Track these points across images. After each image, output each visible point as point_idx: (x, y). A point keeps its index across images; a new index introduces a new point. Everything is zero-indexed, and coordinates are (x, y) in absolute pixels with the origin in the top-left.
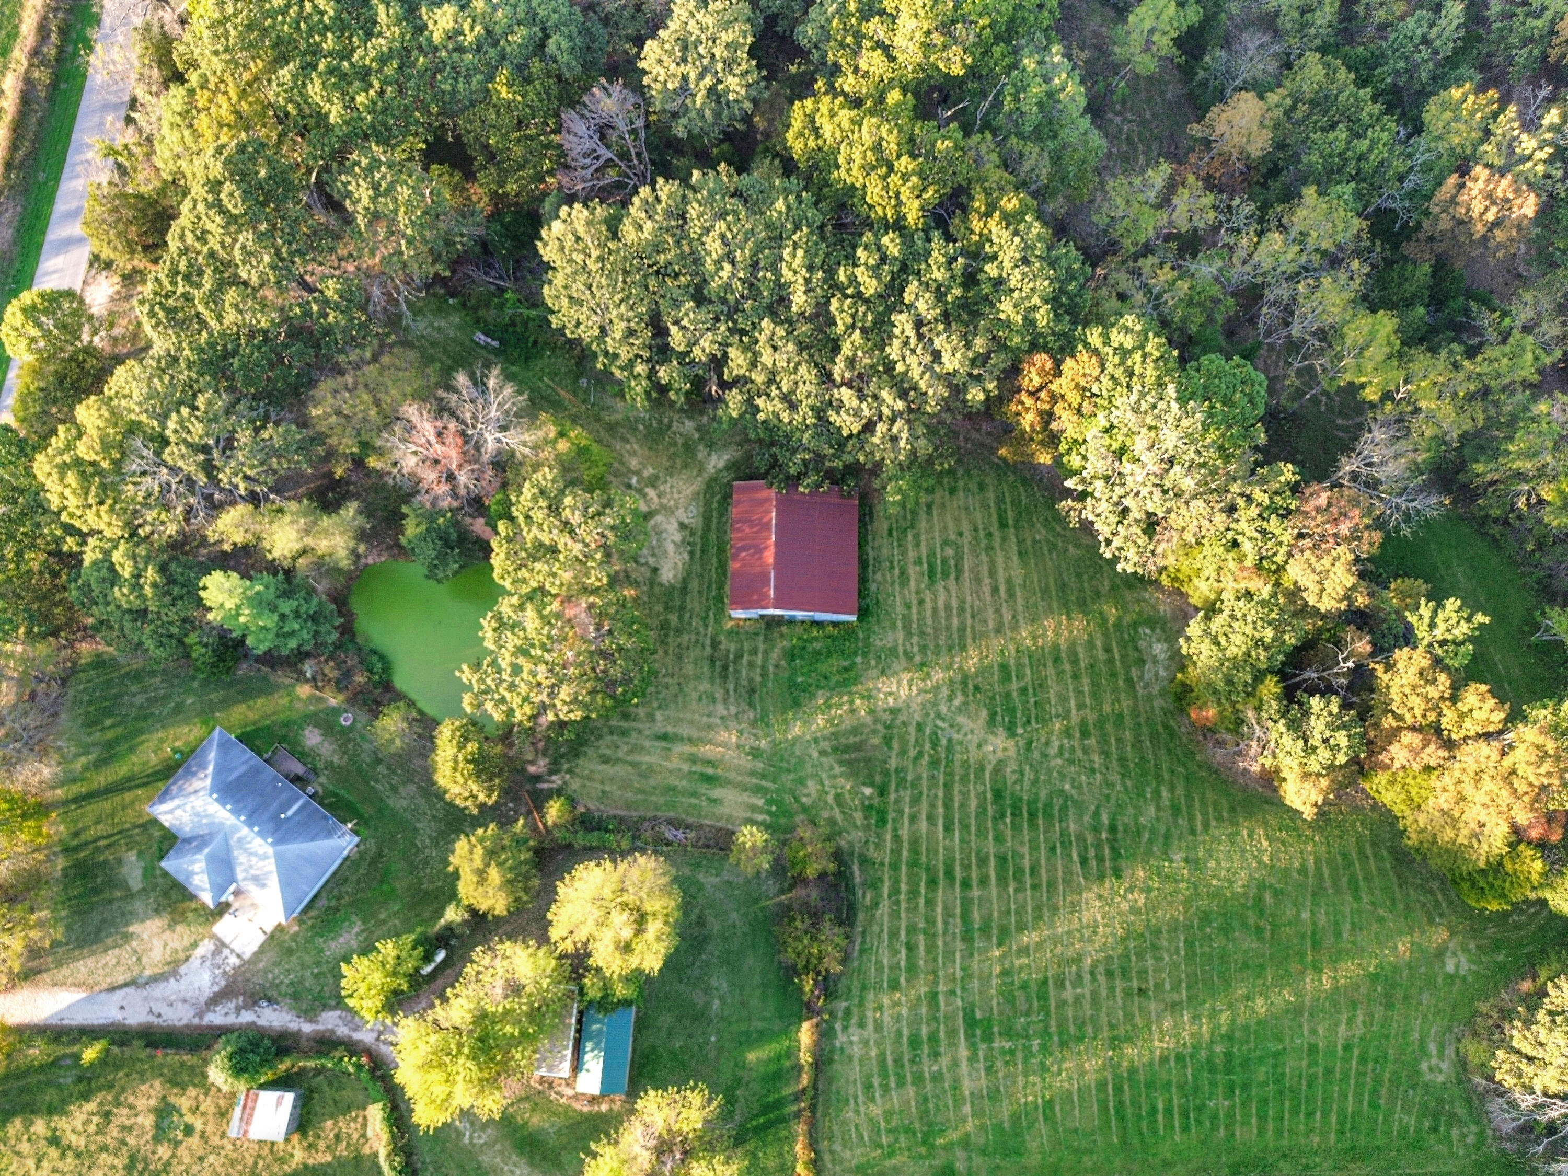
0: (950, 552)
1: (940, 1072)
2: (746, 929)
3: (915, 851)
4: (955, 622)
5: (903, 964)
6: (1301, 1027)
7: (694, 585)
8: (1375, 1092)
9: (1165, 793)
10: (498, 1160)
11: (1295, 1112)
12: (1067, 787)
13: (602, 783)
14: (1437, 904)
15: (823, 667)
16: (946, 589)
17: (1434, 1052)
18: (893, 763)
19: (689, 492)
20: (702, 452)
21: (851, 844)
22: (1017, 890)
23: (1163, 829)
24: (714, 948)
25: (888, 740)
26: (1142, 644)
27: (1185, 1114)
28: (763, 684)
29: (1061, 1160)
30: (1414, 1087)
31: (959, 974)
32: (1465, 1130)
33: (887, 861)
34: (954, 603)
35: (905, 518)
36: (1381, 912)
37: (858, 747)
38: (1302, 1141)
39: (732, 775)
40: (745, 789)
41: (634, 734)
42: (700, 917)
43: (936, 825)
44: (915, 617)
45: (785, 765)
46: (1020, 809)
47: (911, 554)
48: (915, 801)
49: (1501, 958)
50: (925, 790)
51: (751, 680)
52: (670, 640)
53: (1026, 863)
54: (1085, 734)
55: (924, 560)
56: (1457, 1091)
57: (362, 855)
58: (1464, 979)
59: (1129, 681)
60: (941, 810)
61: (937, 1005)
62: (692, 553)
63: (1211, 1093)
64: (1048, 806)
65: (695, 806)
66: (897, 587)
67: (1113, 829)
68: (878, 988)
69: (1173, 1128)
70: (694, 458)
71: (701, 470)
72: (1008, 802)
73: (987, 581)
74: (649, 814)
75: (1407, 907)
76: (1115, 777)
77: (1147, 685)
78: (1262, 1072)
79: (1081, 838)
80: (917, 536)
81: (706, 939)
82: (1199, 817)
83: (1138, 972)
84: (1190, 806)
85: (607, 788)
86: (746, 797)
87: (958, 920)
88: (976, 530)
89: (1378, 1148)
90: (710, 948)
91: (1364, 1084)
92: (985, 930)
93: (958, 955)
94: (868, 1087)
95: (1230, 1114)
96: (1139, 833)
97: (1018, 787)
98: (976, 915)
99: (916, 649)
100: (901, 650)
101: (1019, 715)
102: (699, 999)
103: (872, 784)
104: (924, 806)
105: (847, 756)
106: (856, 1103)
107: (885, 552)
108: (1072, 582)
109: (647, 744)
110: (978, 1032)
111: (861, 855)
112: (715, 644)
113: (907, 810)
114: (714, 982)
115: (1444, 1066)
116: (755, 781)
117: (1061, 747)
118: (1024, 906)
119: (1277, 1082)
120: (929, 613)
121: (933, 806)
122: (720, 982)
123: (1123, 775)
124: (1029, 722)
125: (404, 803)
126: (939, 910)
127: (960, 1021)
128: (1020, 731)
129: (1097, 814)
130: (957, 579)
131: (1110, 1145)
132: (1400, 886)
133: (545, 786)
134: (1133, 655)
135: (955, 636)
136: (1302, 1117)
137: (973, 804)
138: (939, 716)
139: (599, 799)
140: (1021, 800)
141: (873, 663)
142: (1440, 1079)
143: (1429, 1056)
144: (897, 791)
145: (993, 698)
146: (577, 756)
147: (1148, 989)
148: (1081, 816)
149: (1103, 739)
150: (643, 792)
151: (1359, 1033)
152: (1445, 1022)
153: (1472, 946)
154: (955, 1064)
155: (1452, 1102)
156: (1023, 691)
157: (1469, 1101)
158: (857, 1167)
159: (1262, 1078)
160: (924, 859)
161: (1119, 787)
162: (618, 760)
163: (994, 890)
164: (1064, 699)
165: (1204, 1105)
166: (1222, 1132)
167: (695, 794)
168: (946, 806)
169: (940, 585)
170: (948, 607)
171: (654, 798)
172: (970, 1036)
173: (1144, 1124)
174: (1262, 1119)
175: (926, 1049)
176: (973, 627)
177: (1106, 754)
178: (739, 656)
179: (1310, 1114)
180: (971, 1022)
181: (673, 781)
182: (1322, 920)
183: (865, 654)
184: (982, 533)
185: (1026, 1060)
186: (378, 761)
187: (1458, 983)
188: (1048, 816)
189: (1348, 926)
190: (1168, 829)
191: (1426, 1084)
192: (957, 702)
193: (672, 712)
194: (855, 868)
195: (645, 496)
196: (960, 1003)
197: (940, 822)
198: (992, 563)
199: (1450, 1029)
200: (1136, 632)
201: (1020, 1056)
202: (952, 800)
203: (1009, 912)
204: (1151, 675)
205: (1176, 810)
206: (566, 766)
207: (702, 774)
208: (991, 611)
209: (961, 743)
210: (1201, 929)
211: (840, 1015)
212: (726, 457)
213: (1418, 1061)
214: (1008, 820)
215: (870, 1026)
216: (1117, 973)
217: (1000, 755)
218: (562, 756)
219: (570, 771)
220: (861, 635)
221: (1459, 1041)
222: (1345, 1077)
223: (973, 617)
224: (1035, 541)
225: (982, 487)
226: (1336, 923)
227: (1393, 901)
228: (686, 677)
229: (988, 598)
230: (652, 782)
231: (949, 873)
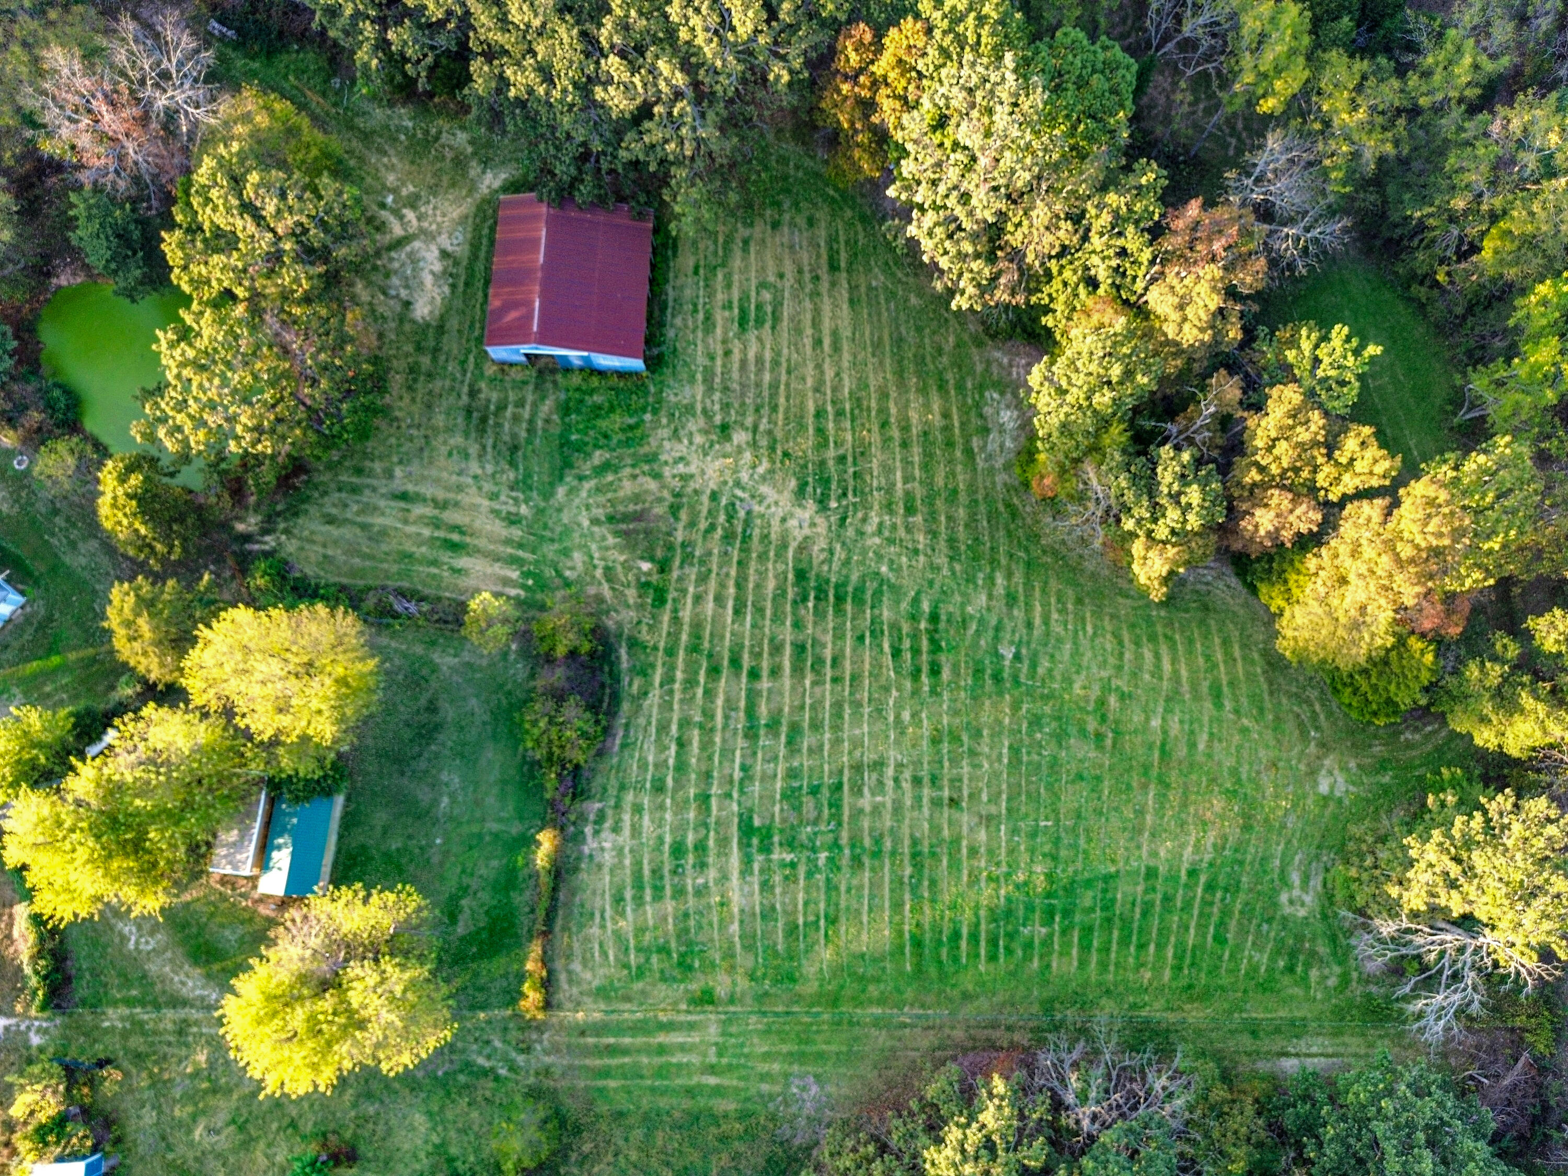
0: (767, 296)
1: (706, 886)
2: (487, 718)
3: (696, 635)
4: (767, 377)
5: (671, 762)
6: (1139, 847)
7: (453, 323)
8: (1222, 924)
9: (1000, 580)
10: (167, 969)
11: (1124, 942)
12: (884, 569)
13: (324, 546)
14: (1314, 716)
15: (603, 424)
16: (759, 339)
17: (1297, 883)
18: (680, 536)
19: (455, 215)
20: (474, 169)
21: (620, 625)
22: (814, 683)
23: (994, 621)
24: (448, 738)
25: (674, 510)
26: (988, 411)
27: (993, 942)
28: (529, 441)
29: (842, 987)
30: (1269, 921)
31: (737, 775)
32: (1326, 971)
33: (662, 645)
34: (768, 355)
35: (715, 253)
36: (1245, 721)
37: (638, 517)
38: (1131, 976)
39: (482, 543)
40: (497, 559)
41: (367, 492)
42: (431, 702)
43: (724, 607)
44: (719, 370)
45: (548, 534)
46: (826, 593)
47: (720, 296)
48: (703, 579)
49: (1386, 779)
50: (715, 568)
51: (514, 436)
52: (419, 386)
53: (828, 653)
54: (910, 510)
55: (736, 304)
56: (1320, 927)
57: (28, 620)
58: (1340, 801)
59: (969, 452)
60: (732, 590)
61: (708, 809)
62: (453, 286)
63: (1026, 919)
64: (859, 591)
65: (434, 577)
66: (700, 334)
67: (934, 618)
68: (639, 787)
69: (977, 955)
70: (464, 175)
71: (472, 189)
72: (812, 584)
73: (809, 331)
74: (378, 583)
75: (1277, 719)
76: (941, 560)
77: (989, 457)
78: (1087, 898)
79: (895, 627)
80: (728, 278)
81: (438, 727)
82: (1038, 608)
83: (952, 781)
84: (1028, 595)
85: (330, 552)
86: (498, 569)
87: (742, 714)
88: (800, 271)
89: (1223, 989)
90: (441, 737)
91: (1210, 916)
92: (773, 726)
93: (738, 753)
94: (618, 899)
95: (1047, 942)
96: (964, 623)
97: (825, 568)
98: (763, 710)
99: (717, 407)
100: (699, 408)
101: (834, 486)
102: (423, 795)
103: (652, 559)
104: (713, 584)
105: (624, 526)
106: (603, 917)
107: (688, 293)
108: (911, 337)
109: (382, 503)
110: (755, 841)
111: (630, 638)
112: (473, 393)
113: (691, 589)
114: (444, 777)
115: (1308, 899)
116: (509, 550)
117: (881, 524)
118: (821, 702)
119: (1105, 908)
120: (736, 366)
121: (722, 585)
122: (451, 777)
123: (952, 558)
124: (845, 494)
125: (83, 561)
126: (720, 702)
127: (734, 830)
128: (833, 504)
129: (916, 601)
130: (773, 328)
131: (901, 972)
132: (1271, 693)
133: (256, 547)
134: (975, 422)
135: (766, 393)
136: (1132, 949)
137: (771, 584)
138: (738, 484)
139: (319, 564)
140: (827, 582)
141: (664, 421)
142: (1302, 913)
143: (1290, 887)
144: (681, 567)
145: (805, 466)
146: (296, 514)
147: (961, 798)
148: (898, 602)
149: (932, 516)
150: (372, 557)
151: (1207, 857)
152: (1313, 851)
153: (1352, 764)
154: (724, 877)
155: (1313, 940)
156: (842, 459)
157: (1333, 939)
158: (598, 989)
159: (1087, 902)
160: (706, 645)
161: (945, 571)
162: (346, 521)
163: (787, 681)
164: (888, 470)
165: (1017, 932)
166: (1036, 964)
167: (435, 563)
168: (738, 586)
169: (752, 335)
170: (759, 360)
171: (385, 566)
172: (744, 845)
173: (944, 952)
174: (1085, 948)
175: (691, 859)
176: (788, 385)
177: (933, 534)
178: (502, 407)
179: (1142, 946)
180: (747, 829)
181: (409, 547)
182: (1175, 728)
183: (655, 412)
184: (807, 277)
185: (809, 875)
186: (56, 512)
187: (1332, 806)
188: (858, 600)
189: (1205, 737)
190: (1000, 621)
191: (1284, 918)
192: (761, 470)
193: (415, 468)
194: (623, 652)
195: (401, 218)
196: (735, 807)
197: (730, 604)
198: (817, 312)
199: (1317, 857)
200: (982, 396)
201: (802, 870)
202: (746, 579)
203: (802, 707)
204: (996, 446)
205: (1011, 599)
206: (282, 526)
207: (446, 540)
208: (811, 366)
209: (762, 516)
210: (1030, 735)
211: (592, 817)
212: (503, 176)
213: (1275, 892)
214: (811, 605)
215: (627, 831)
216: (926, 780)
217: (807, 531)
218: (278, 514)
219: (287, 531)
220: (652, 389)
221: (1327, 870)
222: (1187, 906)
223: (789, 372)
224: (870, 288)
225: (811, 222)
226: (1192, 732)
227: (1261, 710)
228: (435, 429)
229: (809, 350)
230: (384, 547)
231: (735, 662)
